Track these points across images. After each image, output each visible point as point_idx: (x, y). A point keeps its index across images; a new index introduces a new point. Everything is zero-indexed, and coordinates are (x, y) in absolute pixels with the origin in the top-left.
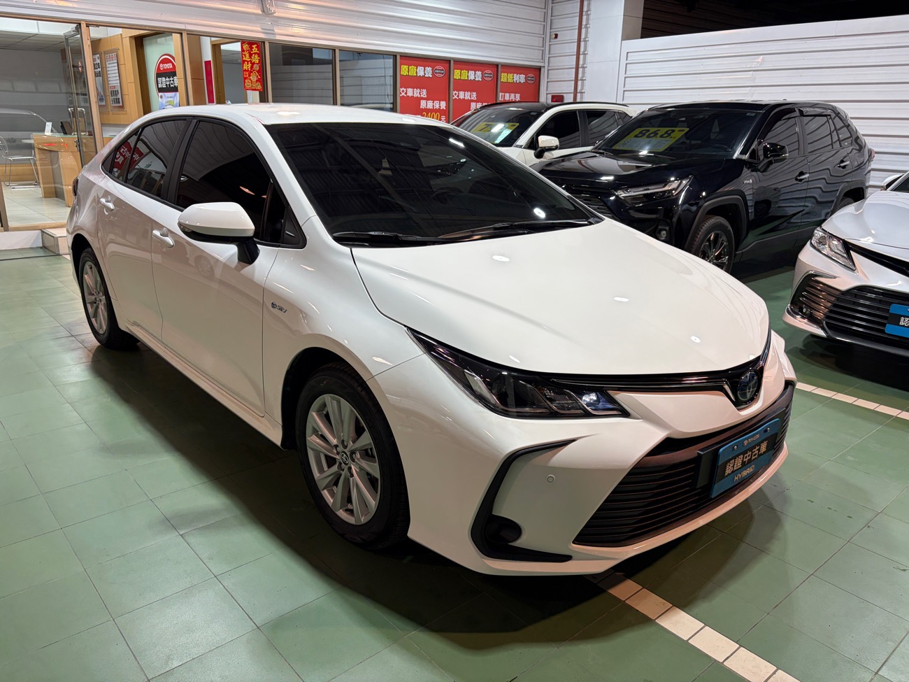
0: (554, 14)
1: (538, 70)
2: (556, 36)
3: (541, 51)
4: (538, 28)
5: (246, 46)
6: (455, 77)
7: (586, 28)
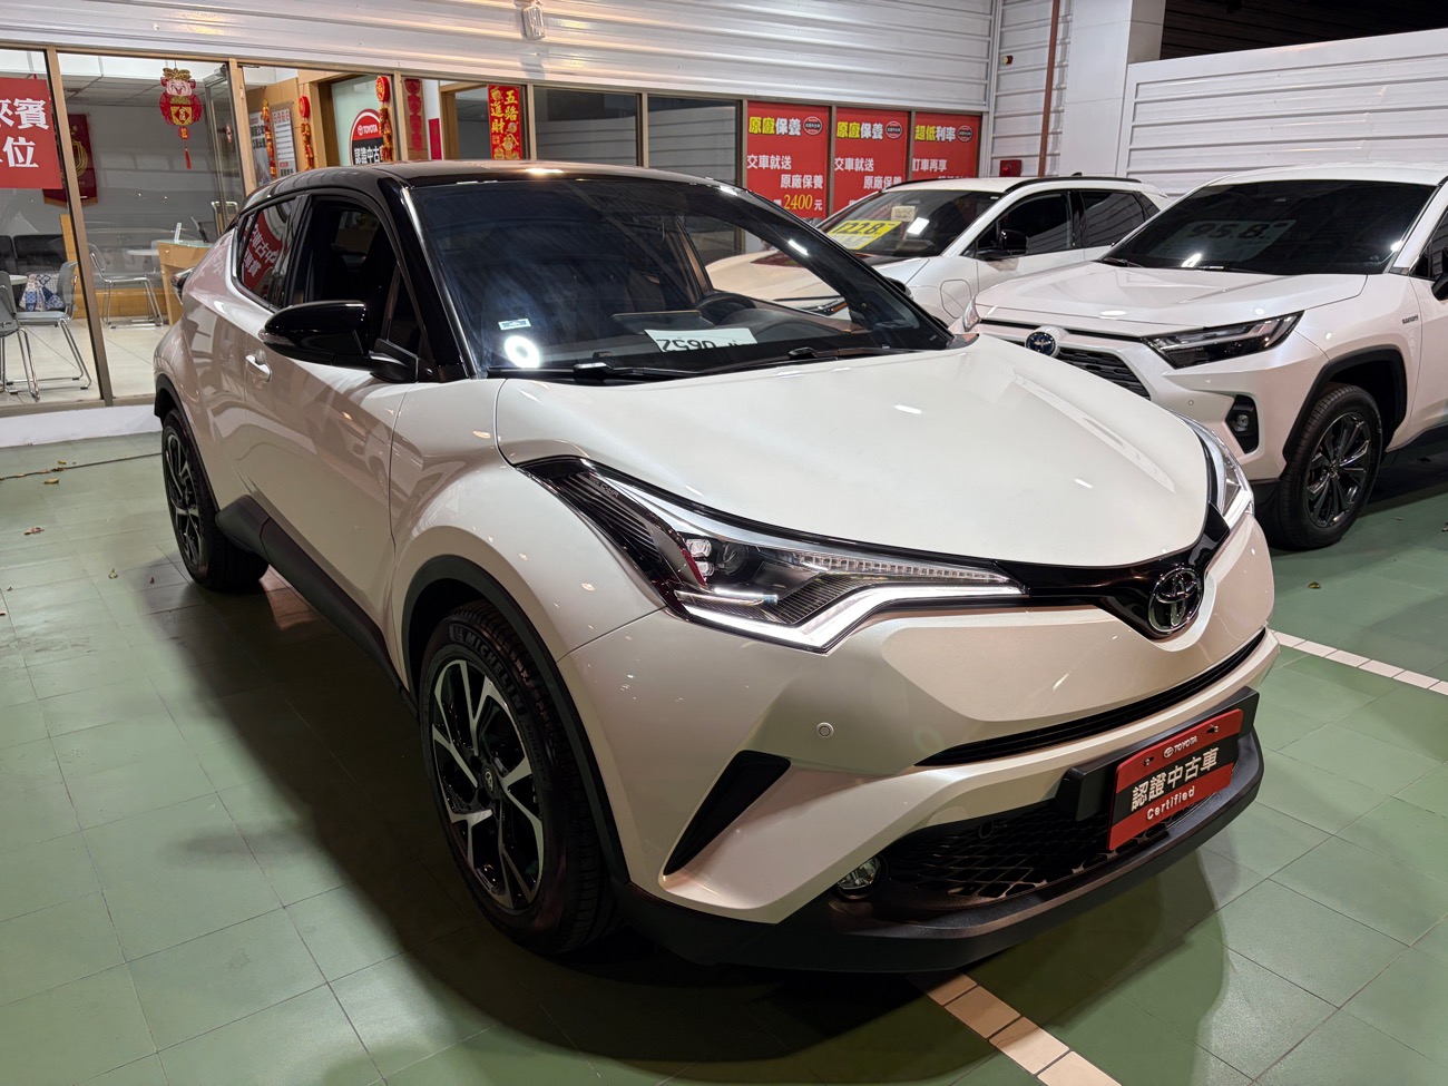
0: (1006, 24)
1: (977, 118)
2: (1010, 60)
3: (983, 87)
4: (978, 48)
5: (496, 94)
6: (838, 135)
7: (1064, 44)
